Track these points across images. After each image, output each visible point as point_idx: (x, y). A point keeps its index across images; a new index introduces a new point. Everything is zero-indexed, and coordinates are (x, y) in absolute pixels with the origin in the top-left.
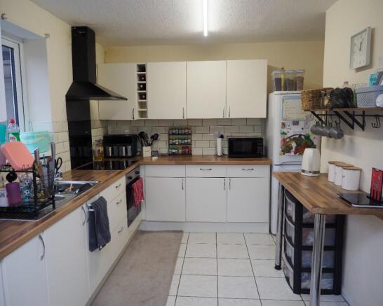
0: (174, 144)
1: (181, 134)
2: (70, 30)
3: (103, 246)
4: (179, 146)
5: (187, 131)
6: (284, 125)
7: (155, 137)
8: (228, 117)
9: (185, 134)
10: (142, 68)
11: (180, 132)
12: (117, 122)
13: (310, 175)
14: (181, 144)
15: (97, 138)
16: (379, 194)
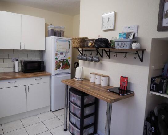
6: (57, 54)
8: (23, 49)
13: (80, 80)
16: (125, 88)
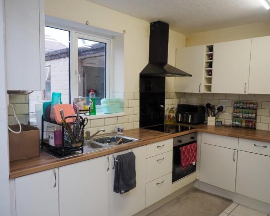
0: (238, 117)
1: (246, 108)
2: (150, 25)
3: (126, 191)
4: (243, 119)
5: (252, 105)
7: (221, 109)
9: (250, 108)
10: (211, 48)
11: (245, 106)
12: (191, 94)
14: (245, 118)
15: (171, 107)
